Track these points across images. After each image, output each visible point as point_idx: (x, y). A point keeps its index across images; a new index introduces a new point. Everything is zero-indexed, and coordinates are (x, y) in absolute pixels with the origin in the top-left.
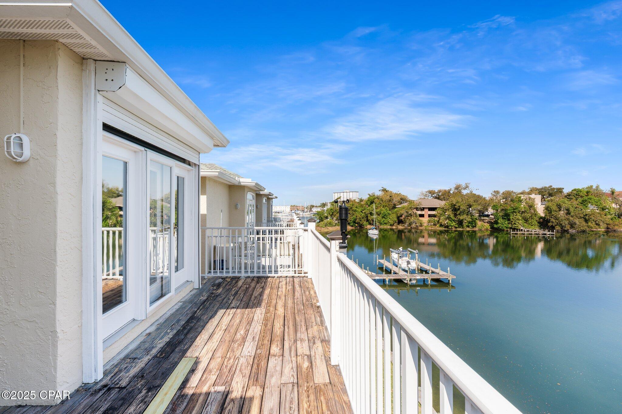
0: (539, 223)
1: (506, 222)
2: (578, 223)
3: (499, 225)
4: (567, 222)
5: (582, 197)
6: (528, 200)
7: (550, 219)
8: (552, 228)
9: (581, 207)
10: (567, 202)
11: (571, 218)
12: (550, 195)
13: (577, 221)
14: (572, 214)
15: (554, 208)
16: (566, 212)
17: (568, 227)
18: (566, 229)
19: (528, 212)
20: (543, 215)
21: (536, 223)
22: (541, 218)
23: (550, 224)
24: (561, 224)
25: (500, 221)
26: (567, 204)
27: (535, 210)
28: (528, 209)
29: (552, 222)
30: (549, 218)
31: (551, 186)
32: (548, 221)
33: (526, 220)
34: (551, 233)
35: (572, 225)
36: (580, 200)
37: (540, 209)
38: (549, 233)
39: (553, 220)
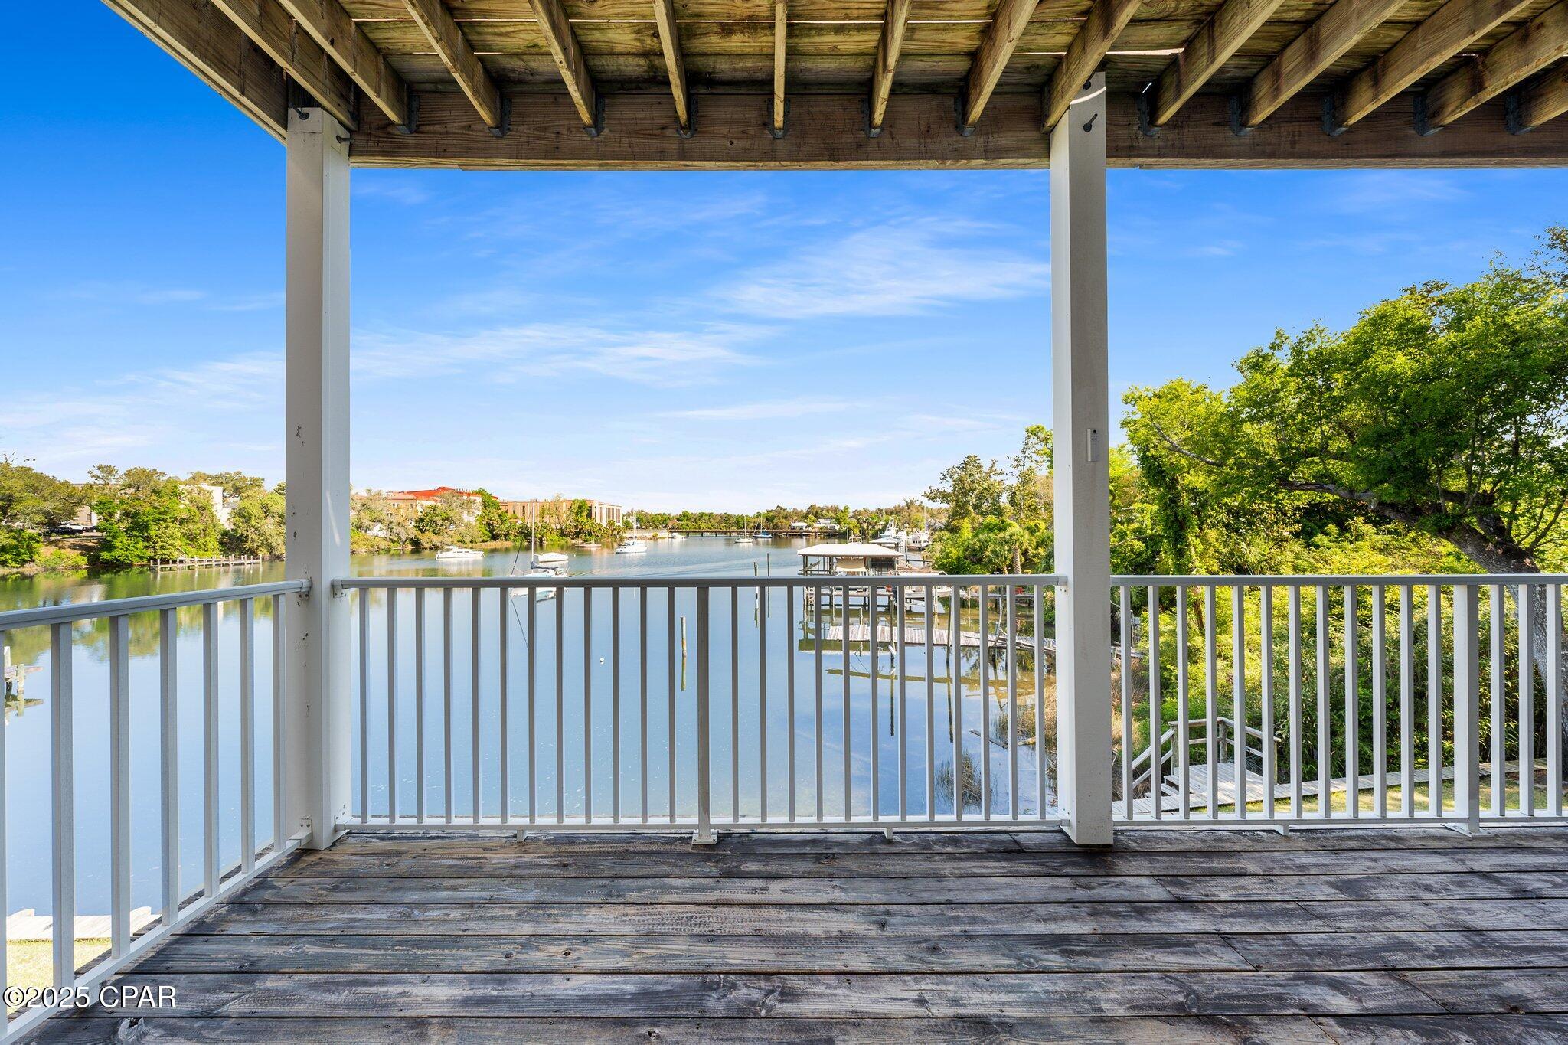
0: (221, 543)
1: (140, 545)
3: (117, 553)
4: (281, 540)
6: (195, 494)
7: (247, 535)
8: (252, 553)
10: (279, 500)
12: (237, 490)
15: (256, 511)
16: (278, 520)
17: (282, 549)
18: (278, 553)
19: (197, 519)
20: (228, 527)
21: (217, 545)
22: (225, 533)
23: (248, 545)
24: (270, 545)
25: (121, 542)
26: (280, 505)
27: (213, 517)
28: (198, 513)
29: (252, 541)
30: (245, 532)
31: (239, 473)
32: (243, 539)
33: (191, 538)
34: (252, 561)
37: (224, 517)
38: (248, 561)
39: (252, 535)
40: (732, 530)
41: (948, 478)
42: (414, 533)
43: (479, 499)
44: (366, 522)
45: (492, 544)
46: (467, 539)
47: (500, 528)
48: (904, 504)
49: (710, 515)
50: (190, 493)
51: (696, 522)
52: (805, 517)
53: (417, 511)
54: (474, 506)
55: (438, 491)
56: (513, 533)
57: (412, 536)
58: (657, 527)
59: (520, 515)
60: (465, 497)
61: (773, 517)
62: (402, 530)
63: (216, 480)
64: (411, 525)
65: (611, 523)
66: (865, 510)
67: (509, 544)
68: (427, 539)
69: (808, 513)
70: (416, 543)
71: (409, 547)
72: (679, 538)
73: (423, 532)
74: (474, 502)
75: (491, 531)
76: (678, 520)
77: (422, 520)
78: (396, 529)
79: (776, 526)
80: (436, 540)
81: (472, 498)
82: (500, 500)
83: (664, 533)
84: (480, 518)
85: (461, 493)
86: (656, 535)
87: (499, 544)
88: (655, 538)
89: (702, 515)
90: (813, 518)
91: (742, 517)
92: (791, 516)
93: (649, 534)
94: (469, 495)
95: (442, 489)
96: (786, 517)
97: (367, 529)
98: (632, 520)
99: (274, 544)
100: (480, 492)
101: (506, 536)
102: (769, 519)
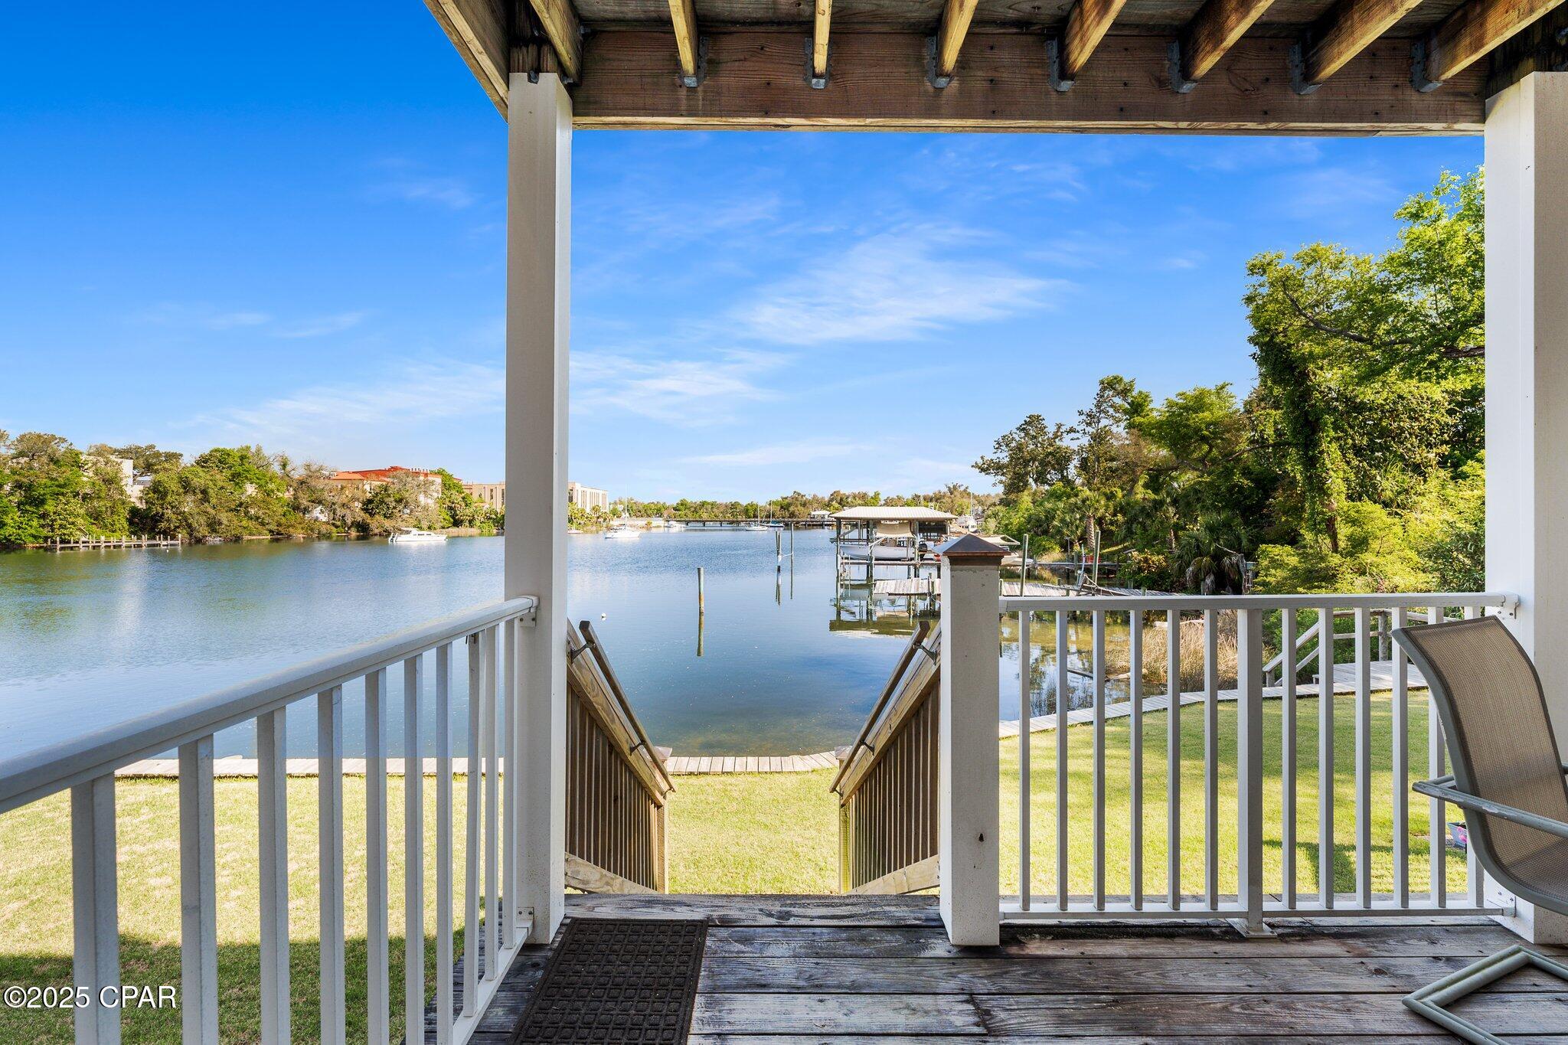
0: (131, 522)
1: (35, 523)
2: (225, 522)
4: (202, 520)
5: (230, 468)
6: (101, 465)
7: (163, 514)
8: (167, 534)
9: (230, 486)
10: (201, 474)
11: (213, 512)
12: (149, 468)
13: (224, 517)
14: (214, 501)
15: (174, 486)
16: (200, 496)
17: (203, 530)
18: (200, 535)
19: (103, 495)
20: (141, 506)
21: (126, 525)
22: (134, 512)
23: (163, 525)
24: (190, 526)
25: (12, 518)
26: (200, 479)
27: (122, 493)
28: (104, 487)
29: (169, 520)
30: (160, 510)
31: (152, 447)
32: (157, 518)
33: (96, 517)
34: (169, 542)
35: (213, 526)
36: (227, 473)
37: (134, 492)
38: (165, 543)
39: (169, 513)
40: (740, 518)
41: (1004, 448)
42: (361, 516)
43: (438, 480)
44: (304, 503)
45: (454, 531)
46: (425, 524)
47: (463, 512)
48: (946, 490)
49: (713, 504)
50: (95, 464)
51: (695, 511)
52: (827, 505)
53: (364, 492)
54: (433, 487)
55: (389, 470)
56: (479, 519)
57: (359, 519)
58: (649, 516)
59: (487, 499)
60: (422, 478)
61: (789, 505)
62: (348, 512)
63: (124, 454)
64: (358, 505)
65: (595, 509)
66: (899, 498)
67: (475, 531)
68: (376, 523)
69: (831, 500)
70: (364, 530)
71: (354, 533)
72: (677, 527)
73: (372, 515)
74: (432, 483)
75: (453, 517)
76: (675, 509)
77: (370, 501)
78: (340, 512)
79: (792, 515)
80: (388, 524)
81: (430, 478)
82: (463, 482)
83: (660, 522)
84: (441, 501)
85: (417, 473)
86: (649, 523)
87: (462, 530)
88: (648, 526)
89: (703, 504)
90: (837, 505)
91: (752, 505)
92: (810, 503)
93: (642, 522)
94: (426, 475)
95: (395, 469)
96: (804, 505)
97: (306, 510)
98: (620, 508)
99: (195, 525)
100: (440, 473)
101: (470, 522)
102: (784, 507)
